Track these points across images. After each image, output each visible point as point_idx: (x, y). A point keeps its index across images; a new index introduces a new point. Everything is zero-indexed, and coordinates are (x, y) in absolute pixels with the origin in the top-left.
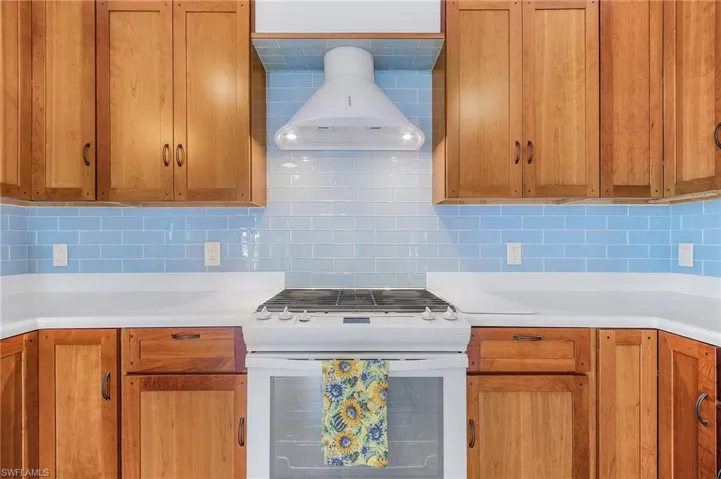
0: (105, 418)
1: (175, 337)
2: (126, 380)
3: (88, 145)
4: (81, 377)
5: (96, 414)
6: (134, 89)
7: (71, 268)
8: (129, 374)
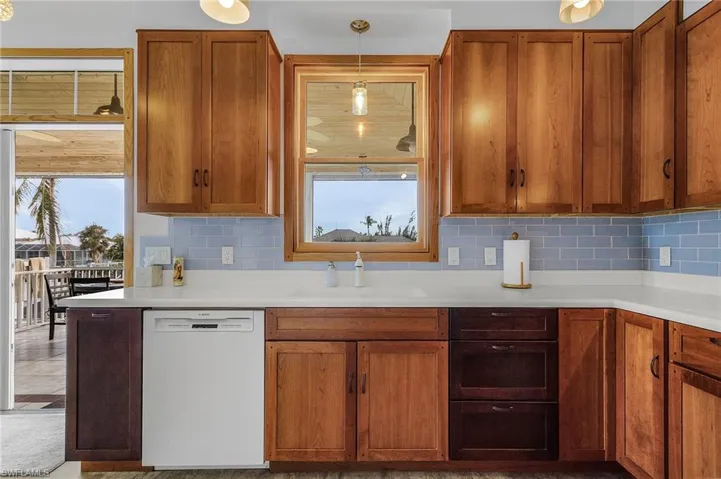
0: (655, 393)
1: (713, 340)
2: (672, 367)
3: (669, 161)
4: (640, 352)
5: (649, 387)
6: (708, 95)
7: (672, 268)
8: (675, 363)
